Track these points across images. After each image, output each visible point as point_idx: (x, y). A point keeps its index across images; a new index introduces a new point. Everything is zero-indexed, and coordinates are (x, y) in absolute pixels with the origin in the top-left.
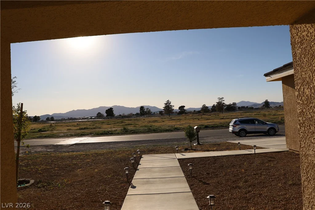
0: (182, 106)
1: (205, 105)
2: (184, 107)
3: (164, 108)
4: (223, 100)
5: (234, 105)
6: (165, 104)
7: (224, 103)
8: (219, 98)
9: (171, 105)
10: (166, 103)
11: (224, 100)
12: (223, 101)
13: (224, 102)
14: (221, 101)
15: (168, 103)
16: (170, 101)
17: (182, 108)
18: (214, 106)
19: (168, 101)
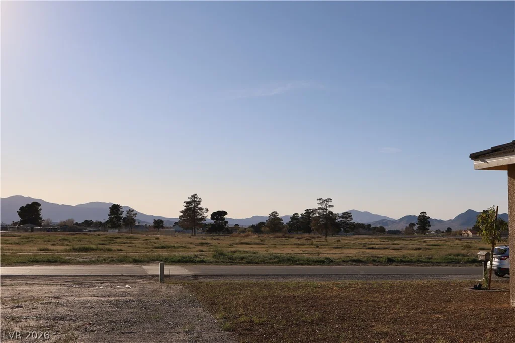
0: (219, 212)
1: (276, 213)
2: (225, 213)
3: (182, 214)
4: (330, 204)
5: (346, 218)
6: (187, 203)
7: (332, 213)
8: (320, 199)
9: (200, 206)
10: (189, 200)
11: (333, 206)
12: (330, 206)
13: (331, 209)
14: (324, 206)
15: (193, 201)
16: (199, 196)
17: (219, 215)
18: (294, 218)
19: (194, 196)
